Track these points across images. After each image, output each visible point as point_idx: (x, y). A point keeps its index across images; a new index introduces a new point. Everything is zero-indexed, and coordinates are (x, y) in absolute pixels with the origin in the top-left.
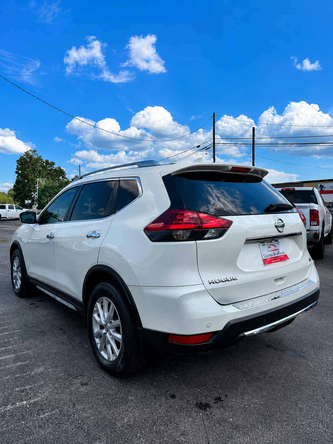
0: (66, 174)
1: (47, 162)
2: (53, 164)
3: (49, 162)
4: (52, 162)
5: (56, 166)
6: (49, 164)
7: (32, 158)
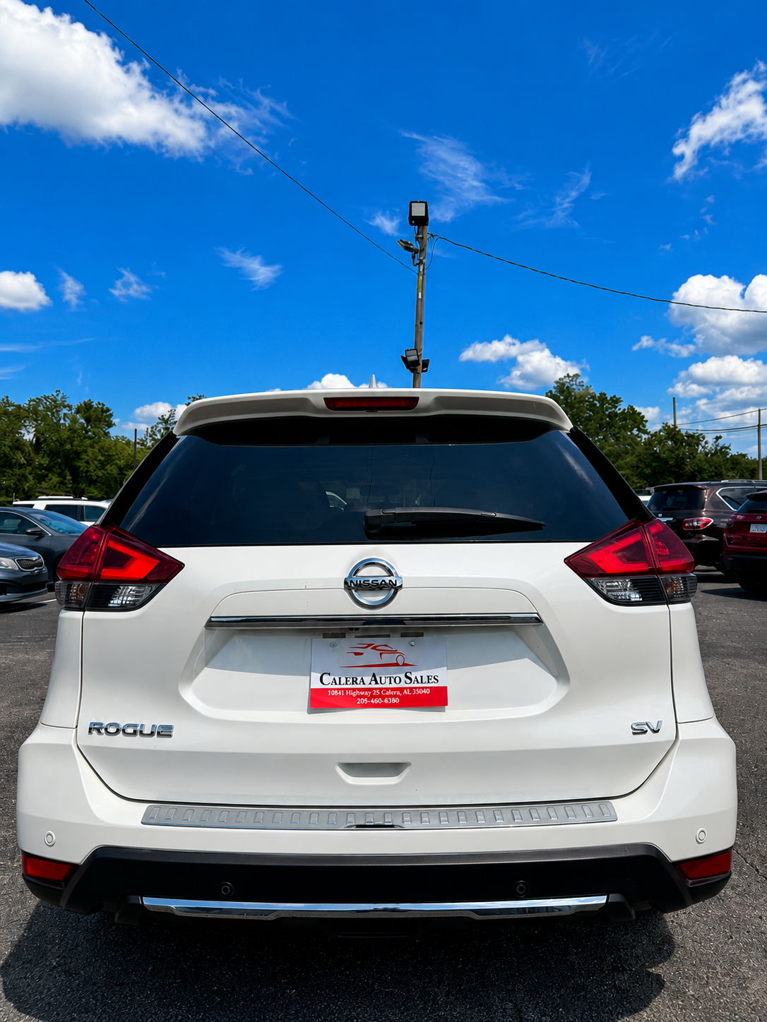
0: (646, 421)
1: (603, 398)
2: (616, 401)
3: (609, 398)
4: (615, 396)
5: (623, 407)
6: (608, 402)
7: (570, 393)
